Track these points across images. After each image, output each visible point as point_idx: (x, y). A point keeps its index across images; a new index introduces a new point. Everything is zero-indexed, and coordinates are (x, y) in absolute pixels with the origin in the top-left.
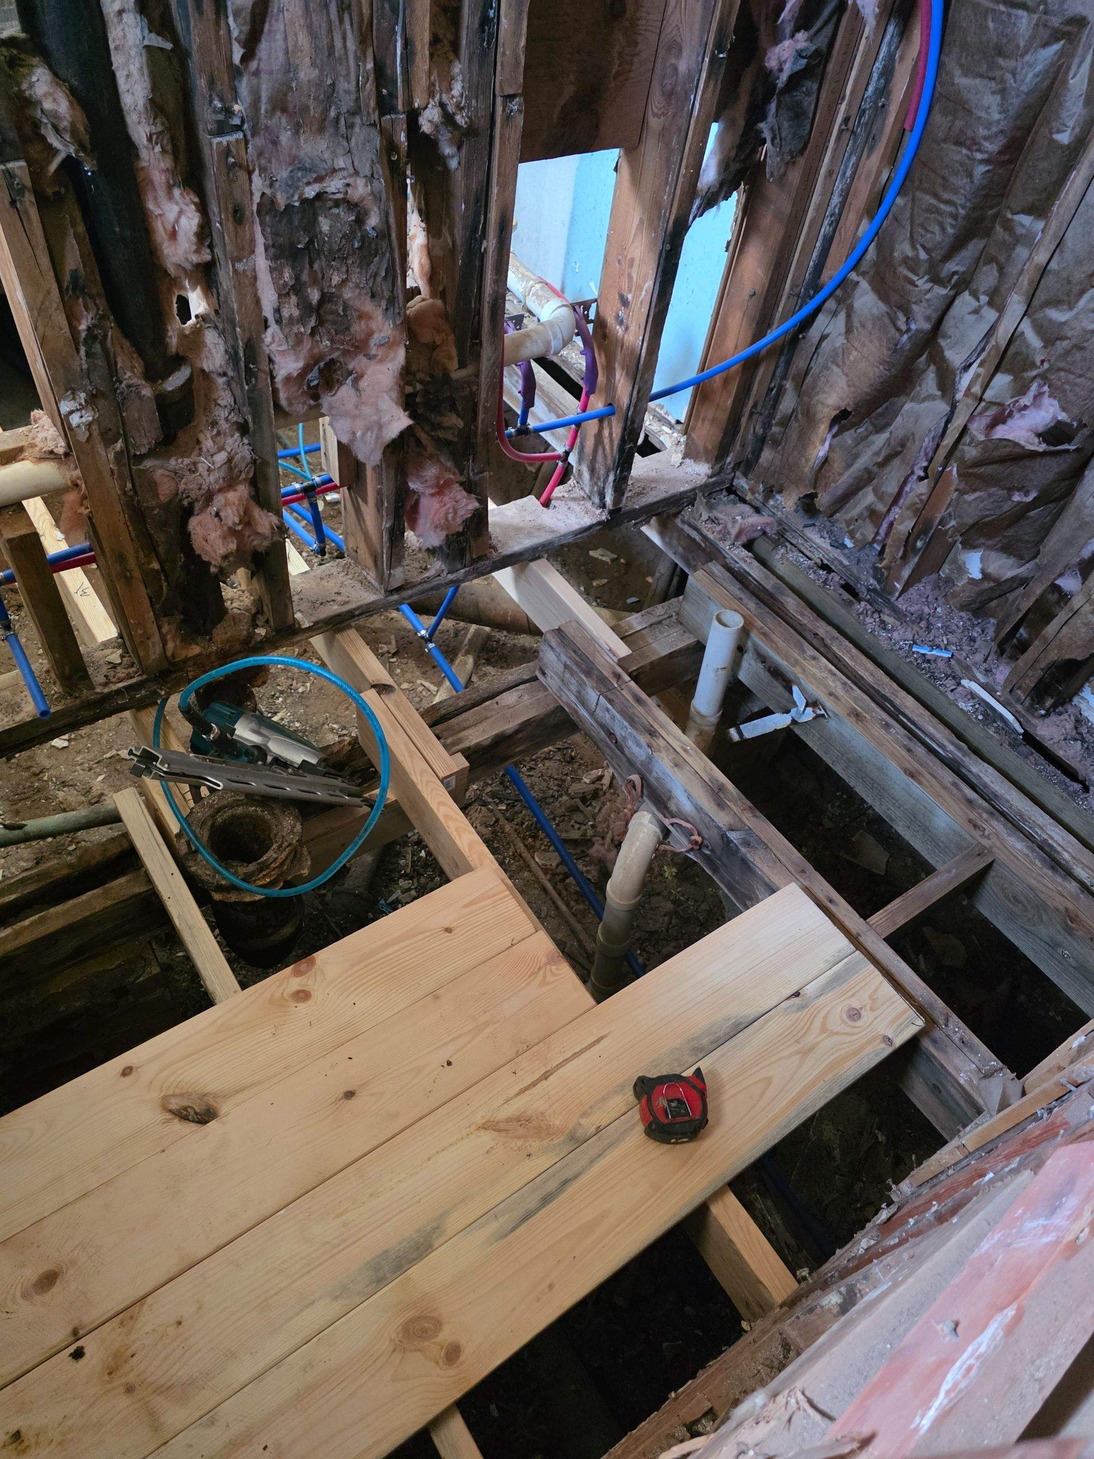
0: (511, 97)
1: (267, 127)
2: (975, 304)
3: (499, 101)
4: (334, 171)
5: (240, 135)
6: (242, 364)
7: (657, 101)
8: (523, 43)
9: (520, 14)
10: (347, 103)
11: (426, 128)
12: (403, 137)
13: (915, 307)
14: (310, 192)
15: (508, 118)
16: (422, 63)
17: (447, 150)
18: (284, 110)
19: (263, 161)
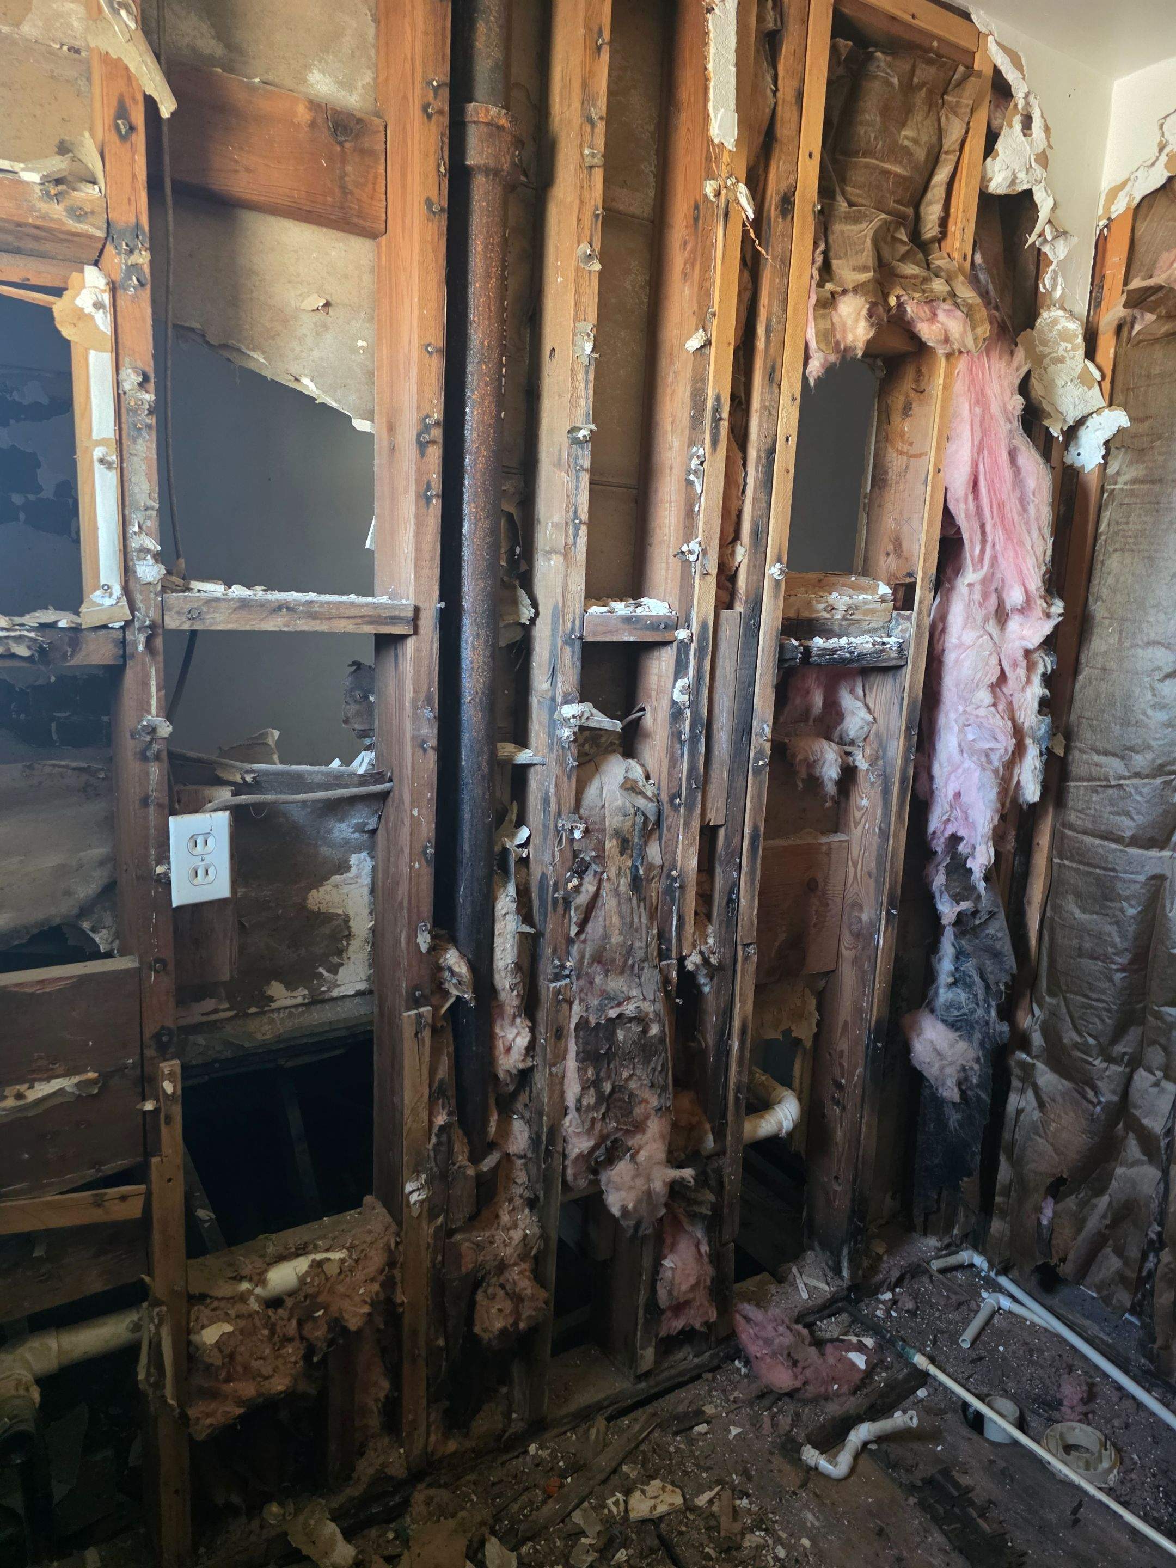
0: (749, 945)
1: (587, 974)
2: (1152, 1078)
3: (740, 948)
4: (630, 998)
5: (568, 981)
6: (543, 1147)
7: (847, 939)
8: (755, 912)
9: (753, 896)
10: (640, 954)
11: (690, 966)
12: (674, 974)
13: (1099, 1083)
14: (613, 1014)
15: (746, 958)
16: (689, 928)
17: (702, 980)
18: (599, 962)
19: (582, 995)
